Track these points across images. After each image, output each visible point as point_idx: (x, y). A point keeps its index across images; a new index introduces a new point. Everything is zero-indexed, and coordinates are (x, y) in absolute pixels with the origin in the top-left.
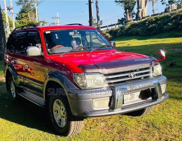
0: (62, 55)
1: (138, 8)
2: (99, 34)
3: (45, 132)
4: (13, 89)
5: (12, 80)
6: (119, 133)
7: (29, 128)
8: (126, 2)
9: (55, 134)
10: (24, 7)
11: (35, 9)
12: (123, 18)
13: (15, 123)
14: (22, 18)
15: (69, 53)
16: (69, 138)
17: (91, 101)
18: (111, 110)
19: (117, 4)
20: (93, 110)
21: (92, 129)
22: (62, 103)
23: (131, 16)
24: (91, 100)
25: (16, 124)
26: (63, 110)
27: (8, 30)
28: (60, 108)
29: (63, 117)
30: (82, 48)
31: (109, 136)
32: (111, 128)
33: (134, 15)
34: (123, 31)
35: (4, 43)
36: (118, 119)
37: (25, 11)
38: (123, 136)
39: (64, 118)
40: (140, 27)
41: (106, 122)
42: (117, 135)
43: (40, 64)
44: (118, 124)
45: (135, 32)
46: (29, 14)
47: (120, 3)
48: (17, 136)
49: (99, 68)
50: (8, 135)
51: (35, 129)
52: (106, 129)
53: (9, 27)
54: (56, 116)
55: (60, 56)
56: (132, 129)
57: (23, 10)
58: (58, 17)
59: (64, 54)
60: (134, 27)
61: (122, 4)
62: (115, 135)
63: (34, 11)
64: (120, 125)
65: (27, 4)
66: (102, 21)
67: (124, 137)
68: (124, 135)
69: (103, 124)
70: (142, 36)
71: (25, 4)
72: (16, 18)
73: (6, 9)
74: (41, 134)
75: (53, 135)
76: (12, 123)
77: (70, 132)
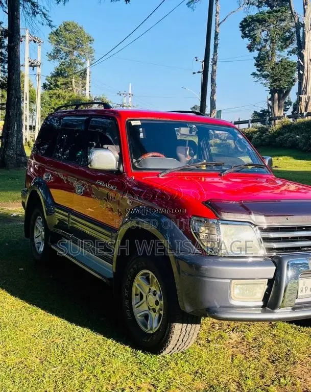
0: (163, 174)
1: (300, 92)
2: (241, 139)
3: (108, 337)
4: (39, 234)
5: (39, 215)
6: (273, 362)
7: (74, 326)
8: (275, 78)
9: (132, 347)
10: (63, 65)
11: (85, 71)
12: (265, 110)
13: (43, 309)
14: (55, 88)
15: (179, 171)
16: (163, 359)
17: (227, 283)
18: (267, 308)
19: (256, 79)
20: (227, 304)
21: (211, 344)
22: (156, 279)
23: (282, 107)
24: (229, 281)
25: (43, 312)
26: (155, 295)
27: (26, 107)
28: (150, 289)
29: (154, 310)
30: (203, 164)
31: (253, 366)
32: (255, 348)
33: (288, 107)
34: (264, 137)
35: (17, 134)
36: (267, 329)
37: (64, 73)
38: (284, 369)
39: (155, 312)
40: (302, 133)
41: (242, 331)
42: (270, 365)
43: (114, 188)
44: (268, 340)
45: (290, 141)
46: (73, 80)
47: (263, 79)
48: (47, 341)
49: (250, 213)
50: (29, 336)
51: (85, 329)
52: (243, 348)
53: (28, 102)
54: (136, 306)
55: (158, 176)
56: (302, 356)
57: (61, 72)
58: (130, 94)
59: (168, 172)
60: (288, 132)
61: (266, 81)
62: (264, 365)
63: (83, 74)
64: (273, 343)
65: (70, 60)
66: (221, 111)
67: (285, 371)
68: (284, 366)
69: (235, 336)
70: (305, 151)
71: (66, 58)
72: (45, 86)
73: (27, 64)
74: (101, 341)
75: (128, 348)
76: (35, 308)
77: (168, 346)
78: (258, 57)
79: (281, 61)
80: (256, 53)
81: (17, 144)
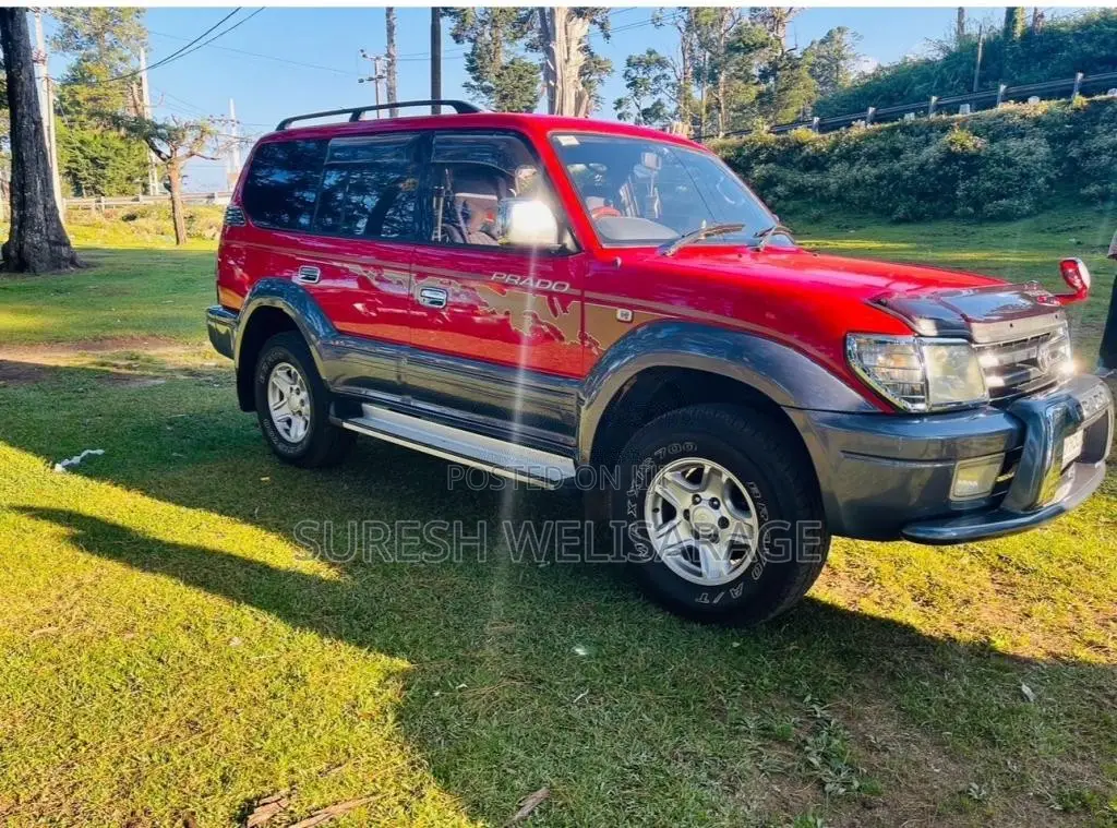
5: (284, 361)
10: (85, 61)
24: (953, 464)
35: (43, 199)
37: (88, 77)
47: (483, 95)
57: (82, 74)
78: (473, 54)
79: (512, 63)
80: (467, 47)
81: (46, 220)
